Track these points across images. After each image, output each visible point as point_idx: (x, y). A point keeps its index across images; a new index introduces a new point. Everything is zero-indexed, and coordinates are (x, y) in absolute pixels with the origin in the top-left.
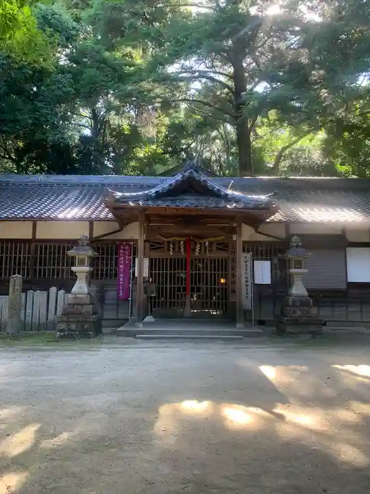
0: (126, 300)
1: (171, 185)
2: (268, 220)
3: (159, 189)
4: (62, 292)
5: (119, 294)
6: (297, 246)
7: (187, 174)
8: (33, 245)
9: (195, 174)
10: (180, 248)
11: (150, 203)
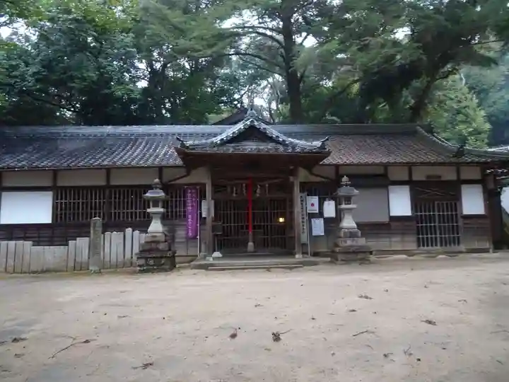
0: (195, 238)
1: (234, 133)
2: (321, 163)
3: (224, 136)
4: (137, 232)
5: (188, 232)
6: (346, 185)
7: (248, 123)
8: (107, 192)
9: (256, 123)
10: (242, 191)
11: (216, 149)
